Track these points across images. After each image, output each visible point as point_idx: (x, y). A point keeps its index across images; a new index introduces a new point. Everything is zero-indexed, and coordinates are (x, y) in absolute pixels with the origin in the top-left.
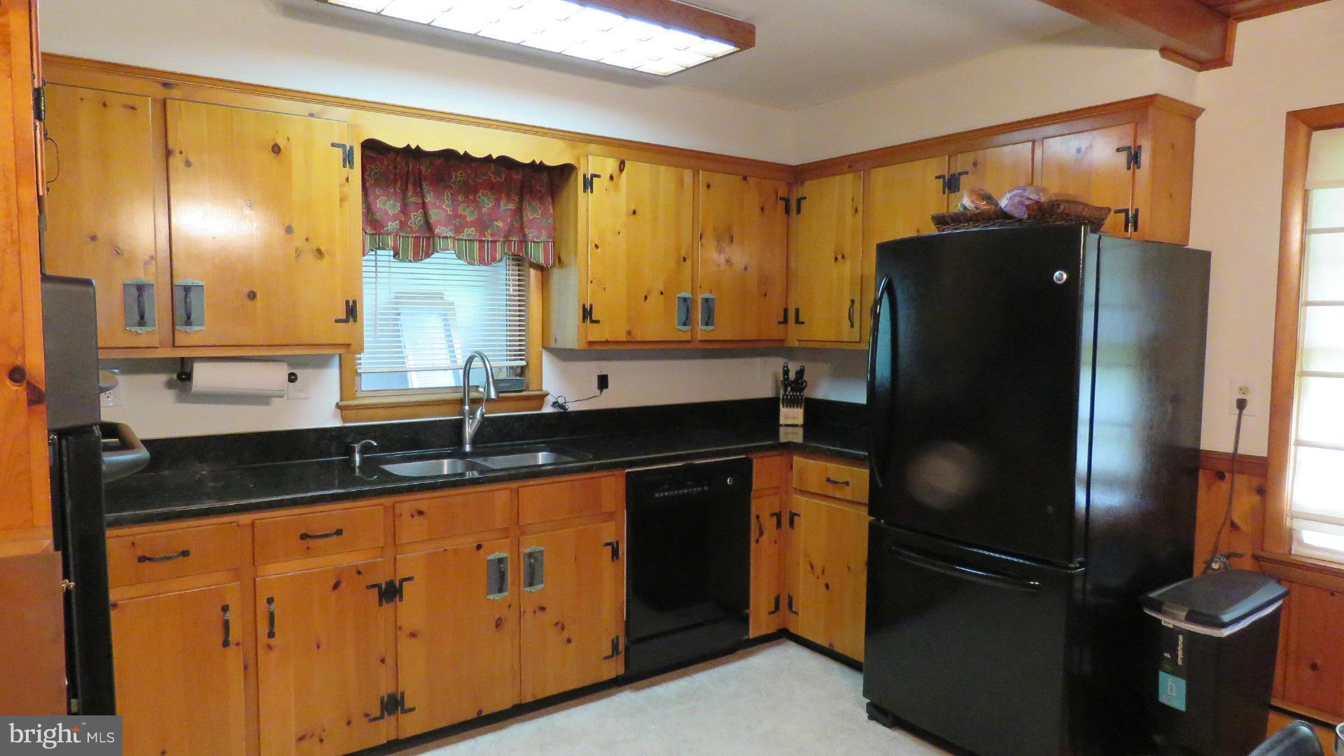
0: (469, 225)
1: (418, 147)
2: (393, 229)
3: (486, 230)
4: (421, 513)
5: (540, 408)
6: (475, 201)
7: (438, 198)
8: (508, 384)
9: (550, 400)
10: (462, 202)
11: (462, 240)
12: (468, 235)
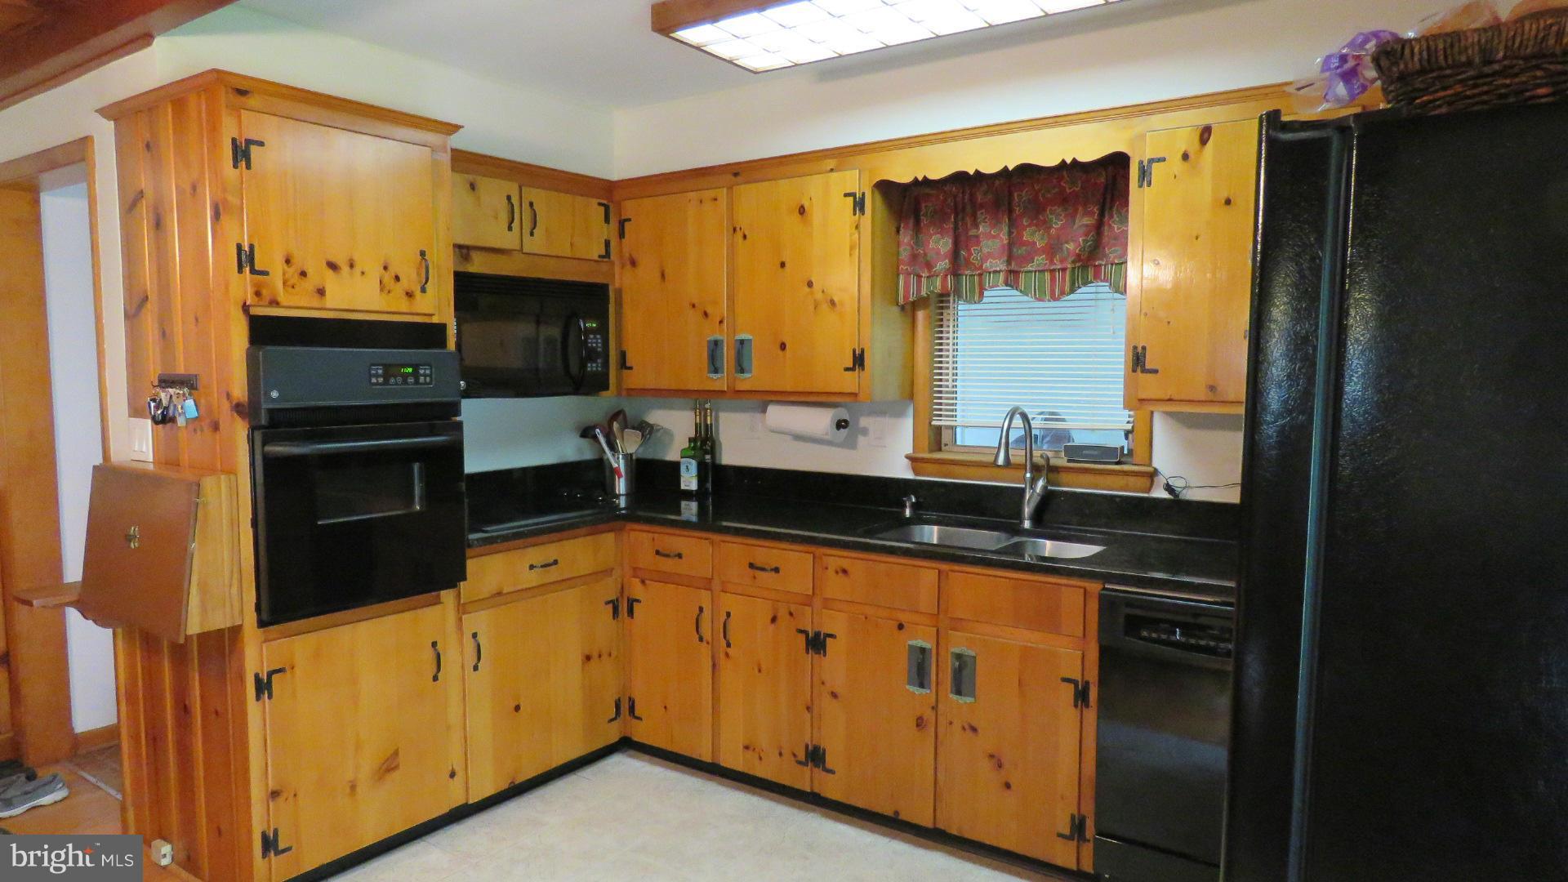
0: (1038, 252)
1: (977, 172)
2: (942, 269)
3: (1055, 256)
4: (845, 572)
5: (1149, 490)
6: (1045, 222)
7: (993, 226)
8: (1096, 453)
9: (1160, 481)
10: (1027, 226)
11: (1031, 272)
12: (1038, 265)
